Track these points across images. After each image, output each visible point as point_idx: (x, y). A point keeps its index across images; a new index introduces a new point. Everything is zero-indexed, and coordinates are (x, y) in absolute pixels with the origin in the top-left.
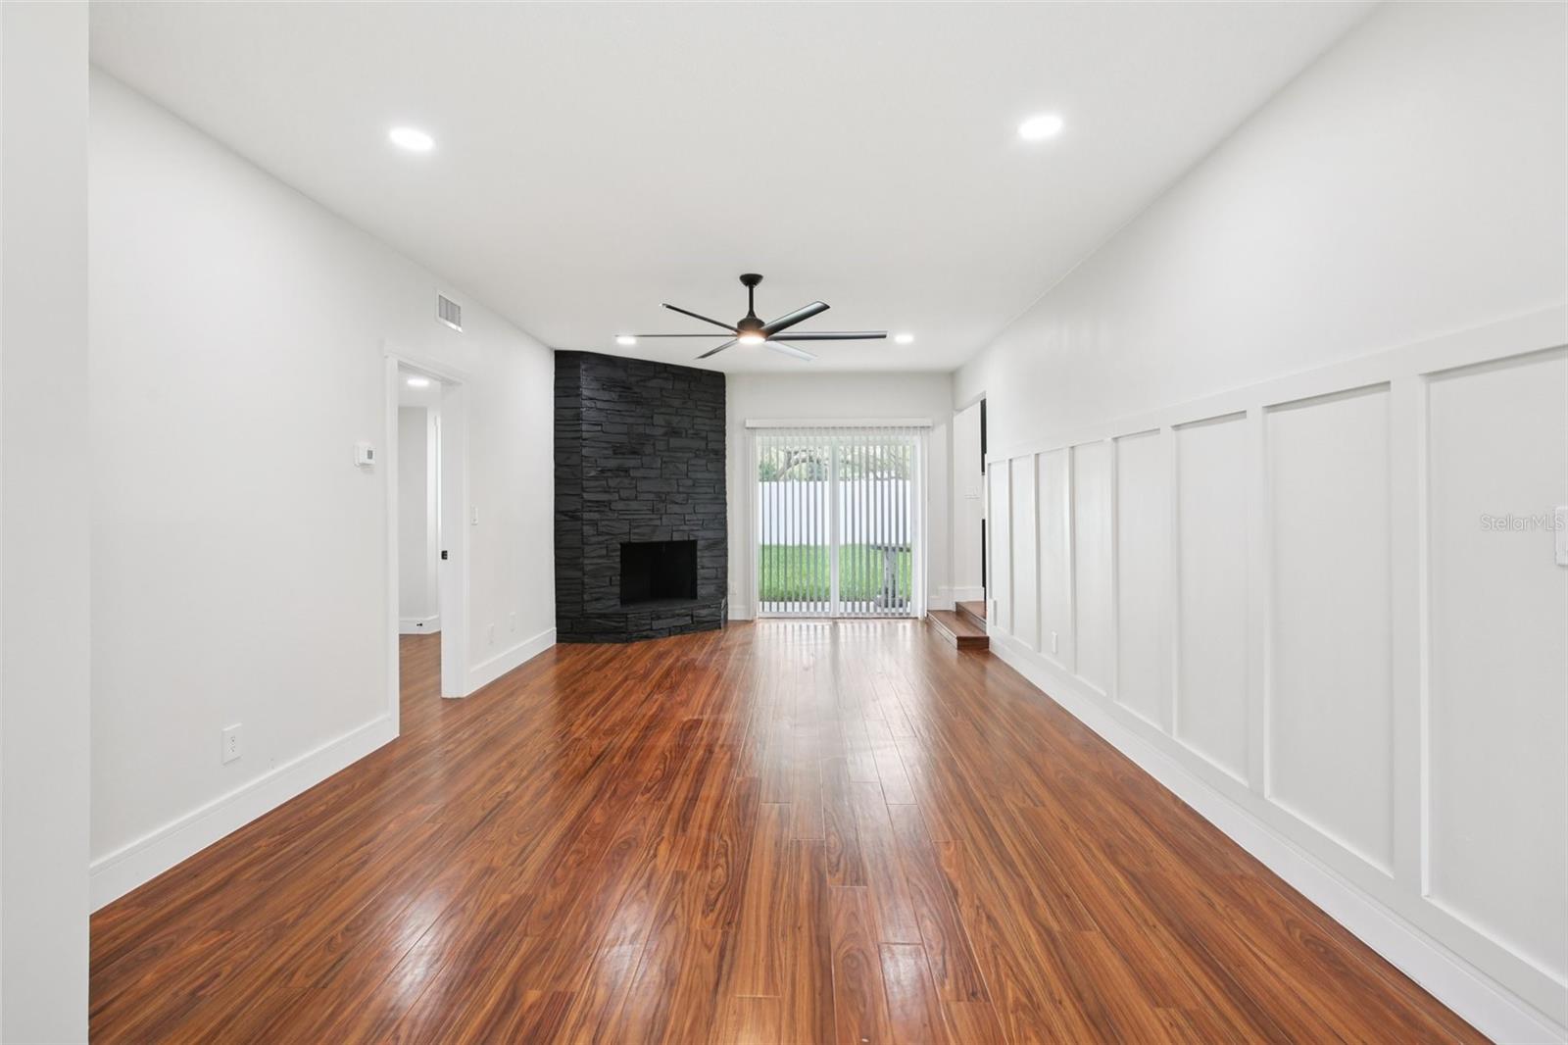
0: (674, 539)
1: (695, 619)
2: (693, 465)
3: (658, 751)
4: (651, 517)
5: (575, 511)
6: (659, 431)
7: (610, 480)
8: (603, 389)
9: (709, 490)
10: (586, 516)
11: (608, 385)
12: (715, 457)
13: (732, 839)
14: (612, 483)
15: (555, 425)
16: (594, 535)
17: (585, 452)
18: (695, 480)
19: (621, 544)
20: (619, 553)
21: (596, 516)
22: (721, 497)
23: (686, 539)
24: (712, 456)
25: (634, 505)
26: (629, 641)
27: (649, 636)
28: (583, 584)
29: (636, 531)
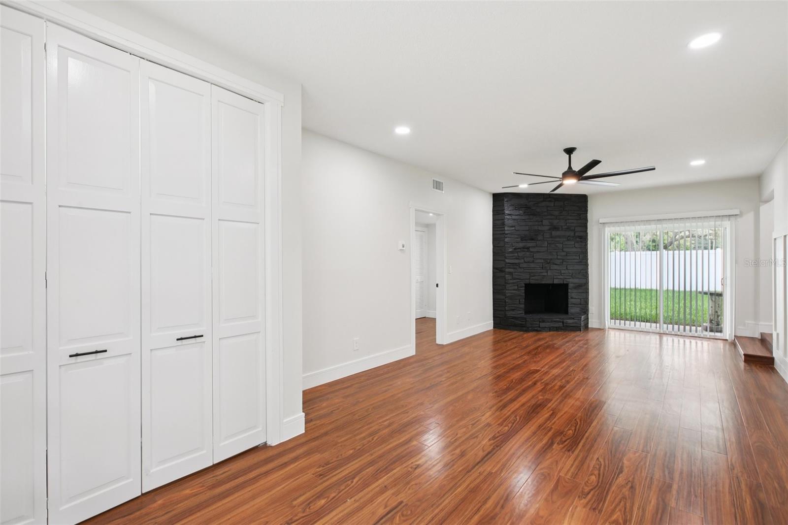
0: (555, 282)
1: (565, 324)
2: (566, 245)
3: (511, 378)
4: (542, 271)
5: (502, 268)
6: (546, 228)
7: (519, 254)
8: (516, 209)
9: (576, 258)
10: (507, 270)
11: (517, 207)
12: (579, 240)
13: (520, 419)
14: (521, 254)
15: (493, 228)
16: (511, 279)
17: (506, 240)
18: (567, 253)
19: (525, 284)
20: (524, 288)
21: (511, 270)
22: (584, 261)
23: (562, 283)
24: (578, 239)
25: (532, 265)
26: (527, 331)
27: (538, 330)
28: (505, 302)
29: (533, 278)
